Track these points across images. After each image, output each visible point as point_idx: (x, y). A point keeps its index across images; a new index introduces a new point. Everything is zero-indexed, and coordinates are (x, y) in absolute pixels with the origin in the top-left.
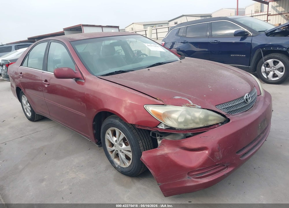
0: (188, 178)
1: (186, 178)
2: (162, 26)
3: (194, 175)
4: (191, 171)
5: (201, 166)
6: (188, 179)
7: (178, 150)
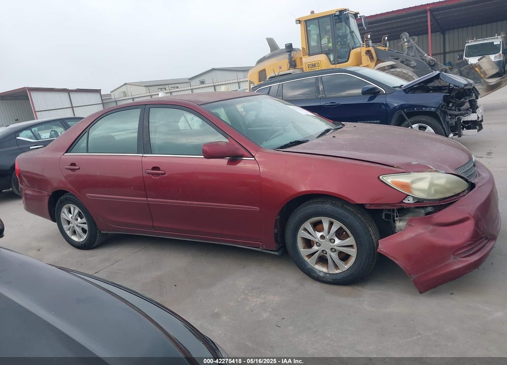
0: (455, 258)
1: (452, 260)
2: (177, 87)
3: (460, 254)
4: (456, 250)
5: (469, 241)
6: (453, 260)
7: (431, 228)
